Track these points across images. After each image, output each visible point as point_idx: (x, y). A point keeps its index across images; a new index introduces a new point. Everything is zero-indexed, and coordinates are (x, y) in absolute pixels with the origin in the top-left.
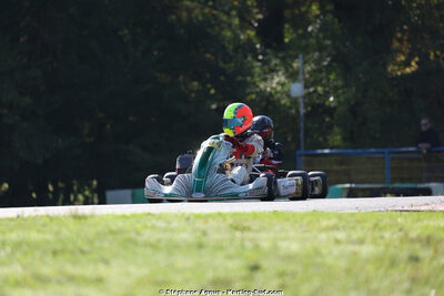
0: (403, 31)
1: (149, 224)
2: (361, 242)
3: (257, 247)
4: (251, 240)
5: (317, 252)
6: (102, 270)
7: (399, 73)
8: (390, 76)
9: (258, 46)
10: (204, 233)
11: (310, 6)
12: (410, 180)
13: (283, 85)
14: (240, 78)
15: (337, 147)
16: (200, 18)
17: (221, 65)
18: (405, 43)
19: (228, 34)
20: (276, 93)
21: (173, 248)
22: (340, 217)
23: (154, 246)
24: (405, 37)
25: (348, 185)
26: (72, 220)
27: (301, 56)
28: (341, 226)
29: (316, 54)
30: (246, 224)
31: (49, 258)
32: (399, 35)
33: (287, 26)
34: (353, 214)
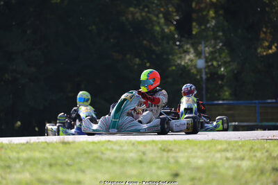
0: (267, 27)
1: (109, 148)
2: (242, 159)
3: (177, 162)
4: (173, 157)
5: (215, 165)
6: (80, 176)
7: (265, 54)
8: (259, 55)
9: (176, 36)
10: (144, 153)
11: (208, 12)
12: (272, 120)
13: (192, 61)
14: (165, 57)
15: (227, 100)
16: (140, 18)
17: (154, 48)
18: (268, 34)
19: (158, 28)
20: (188, 66)
21: (125, 162)
22: (229, 143)
23: (112, 161)
24: (269, 31)
25: (233, 124)
26: (61, 145)
27: (203, 42)
28: (229, 148)
29: (213, 42)
30: (170, 148)
31: (47, 169)
32: (264, 30)
33: (194, 24)
34: (237, 142)
